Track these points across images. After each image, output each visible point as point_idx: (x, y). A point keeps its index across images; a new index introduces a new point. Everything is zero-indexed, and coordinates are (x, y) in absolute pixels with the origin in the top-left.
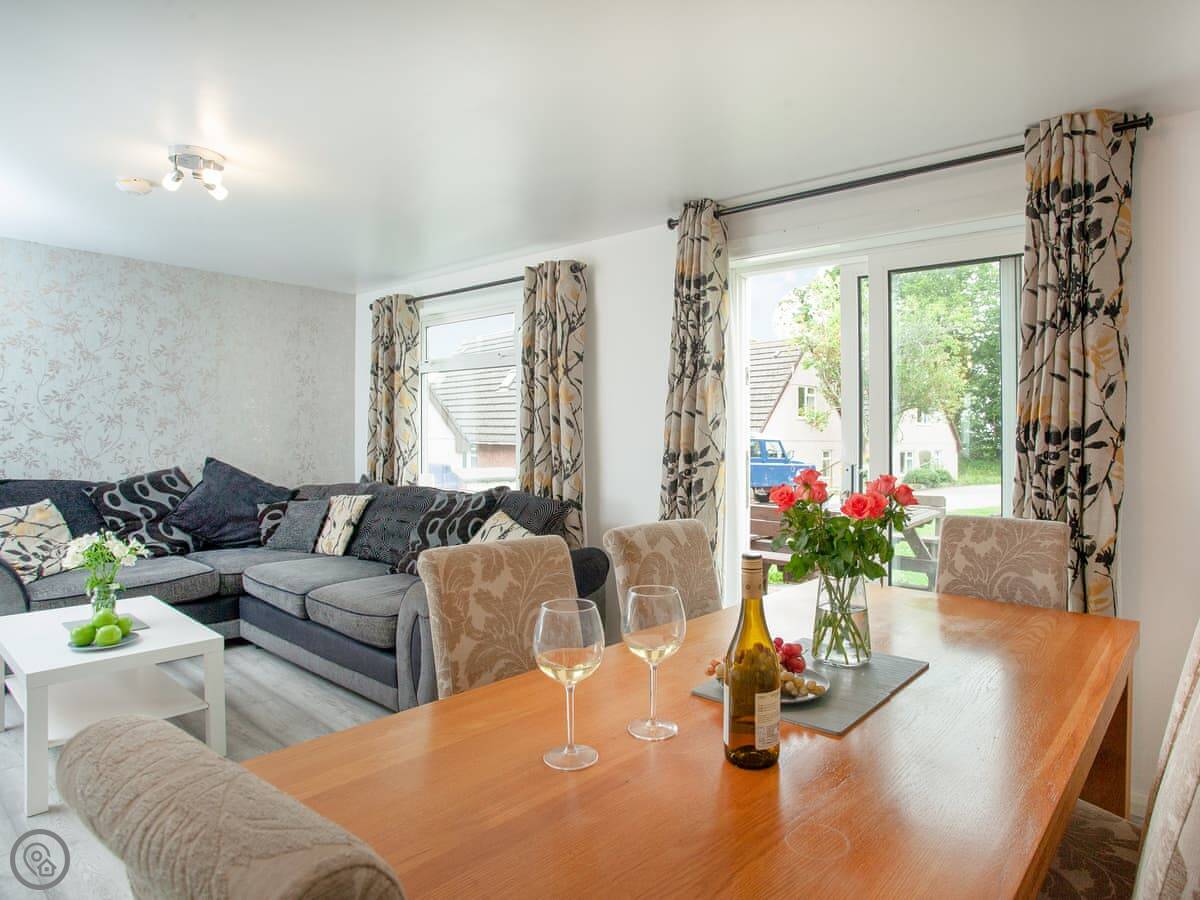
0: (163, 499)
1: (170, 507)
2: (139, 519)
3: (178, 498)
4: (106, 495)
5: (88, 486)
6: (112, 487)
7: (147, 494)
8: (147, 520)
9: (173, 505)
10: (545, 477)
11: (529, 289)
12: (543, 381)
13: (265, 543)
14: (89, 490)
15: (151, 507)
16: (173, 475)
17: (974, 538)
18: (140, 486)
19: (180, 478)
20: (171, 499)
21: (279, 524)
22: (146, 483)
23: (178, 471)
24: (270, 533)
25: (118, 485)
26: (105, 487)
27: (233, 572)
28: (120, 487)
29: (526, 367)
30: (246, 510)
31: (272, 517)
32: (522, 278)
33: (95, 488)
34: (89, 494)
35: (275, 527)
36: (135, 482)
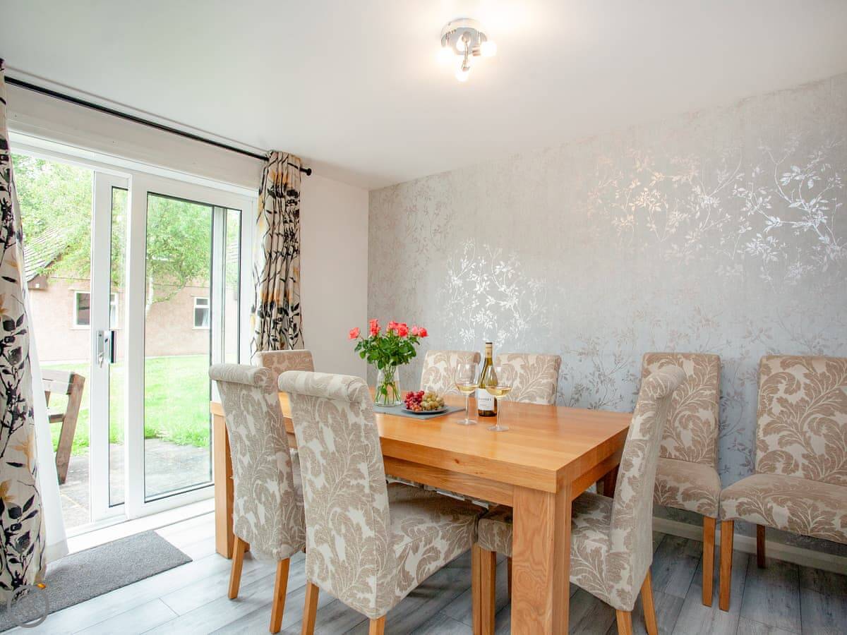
17: (278, 362)
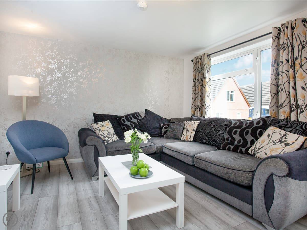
0: (135, 121)
1: (137, 124)
2: (130, 127)
3: (139, 121)
4: (122, 119)
5: (117, 116)
6: (123, 117)
7: (131, 119)
8: (132, 127)
9: (138, 123)
10: (286, 112)
11: (275, 36)
12: (286, 72)
13: (164, 136)
14: (118, 118)
15: (133, 123)
16: (137, 114)
18: (130, 117)
19: (139, 115)
20: (137, 121)
21: (168, 130)
22: (131, 116)
23: (138, 113)
24: (165, 133)
25: (125, 116)
26: (121, 117)
27: (160, 145)
28: (125, 117)
29: (274, 68)
30: (158, 125)
31: (165, 128)
32: (271, 33)
33: (119, 117)
34: (118, 119)
35: (167, 131)
36: (128, 116)
